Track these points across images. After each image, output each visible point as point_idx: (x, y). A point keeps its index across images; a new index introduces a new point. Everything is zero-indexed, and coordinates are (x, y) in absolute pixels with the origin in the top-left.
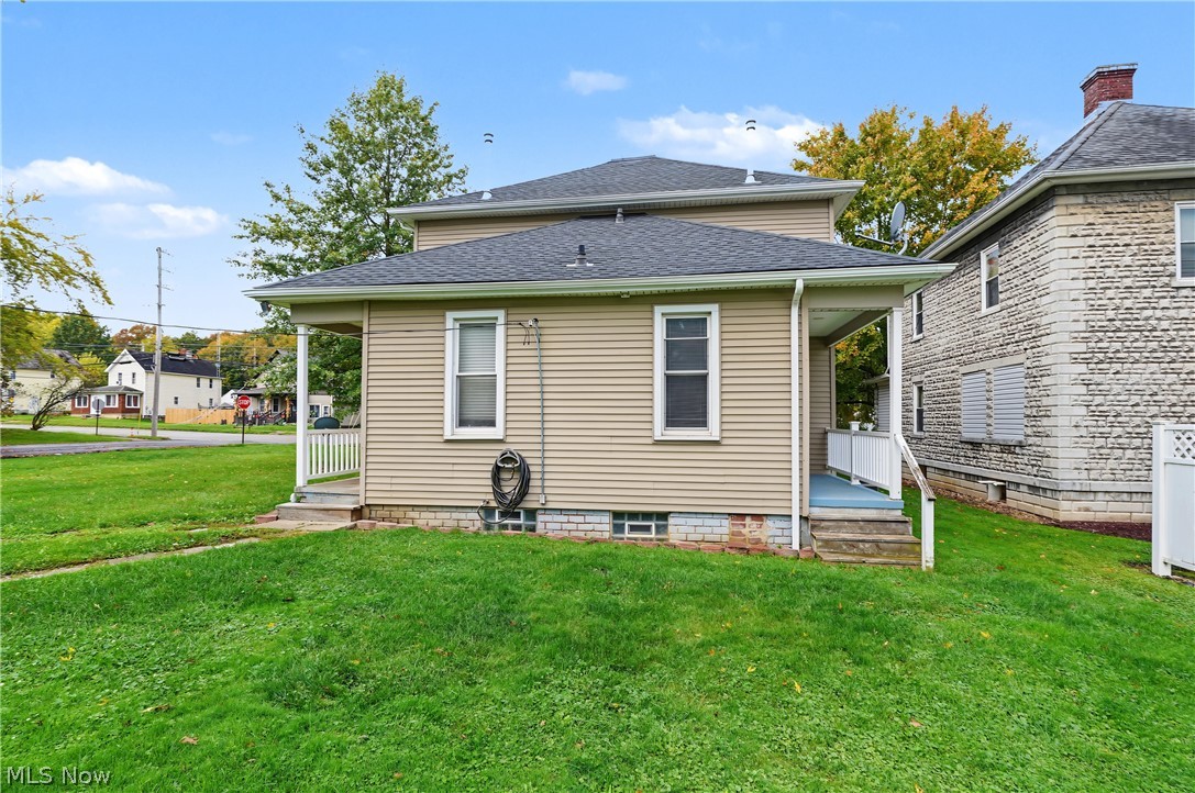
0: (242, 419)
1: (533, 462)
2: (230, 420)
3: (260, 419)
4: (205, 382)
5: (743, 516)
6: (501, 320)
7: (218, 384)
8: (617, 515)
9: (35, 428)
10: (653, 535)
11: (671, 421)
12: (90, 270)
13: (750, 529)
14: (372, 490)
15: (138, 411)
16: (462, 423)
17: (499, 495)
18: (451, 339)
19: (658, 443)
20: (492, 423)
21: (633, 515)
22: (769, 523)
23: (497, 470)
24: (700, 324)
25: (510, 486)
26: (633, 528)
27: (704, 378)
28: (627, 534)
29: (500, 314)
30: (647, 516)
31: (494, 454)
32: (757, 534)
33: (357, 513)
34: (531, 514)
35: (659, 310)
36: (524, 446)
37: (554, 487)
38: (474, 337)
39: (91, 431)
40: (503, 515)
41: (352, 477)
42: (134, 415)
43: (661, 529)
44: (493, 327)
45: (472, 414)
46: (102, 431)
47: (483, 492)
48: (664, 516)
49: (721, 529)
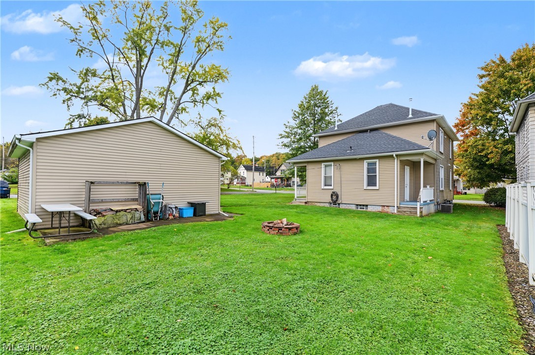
0: (273, 186)
1: (339, 193)
2: (269, 186)
3: (278, 186)
4: (261, 174)
5: (384, 206)
6: (333, 165)
7: (265, 174)
8: (357, 205)
9: (228, 188)
10: (365, 210)
11: (369, 185)
12: (240, 145)
13: (386, 209)
14: (309, 199)
15: (245, 183)
16: (325, 185)
17: (332, 200)
18: (323, 170)
19: (365, 190)
20: (331, 186)
21: (360, 205)
22: (390, 208)
23: (332, 195)
24: (375, 163)
25: (334, 197)
26: (360, 208)
27: (376, 175)
28: (359, 209)
29: (332, 163)
30: (363, 205)
31: (331, 192)
32: (387, 210)
33: (306, 203)
34: (339, 204)
35: (365, 161)
36: (337, 190)
37: (343, 199)
38: (328, 168)
39: (239, 189)
40: (334, 204)
41: (305, 197)
42: (244, 185)
43: (367, 208)
44: (331, 166)
45: (327, 184)
46: (241, 189)
47: (329, 199)
48: (367, 206)
49: (380, 209)
